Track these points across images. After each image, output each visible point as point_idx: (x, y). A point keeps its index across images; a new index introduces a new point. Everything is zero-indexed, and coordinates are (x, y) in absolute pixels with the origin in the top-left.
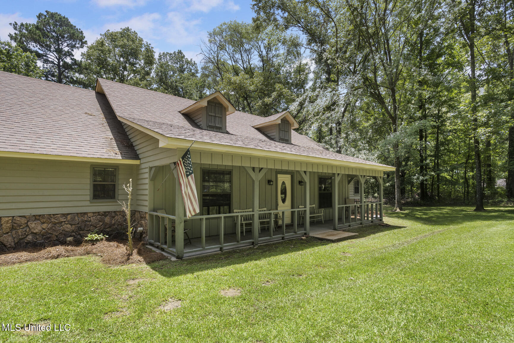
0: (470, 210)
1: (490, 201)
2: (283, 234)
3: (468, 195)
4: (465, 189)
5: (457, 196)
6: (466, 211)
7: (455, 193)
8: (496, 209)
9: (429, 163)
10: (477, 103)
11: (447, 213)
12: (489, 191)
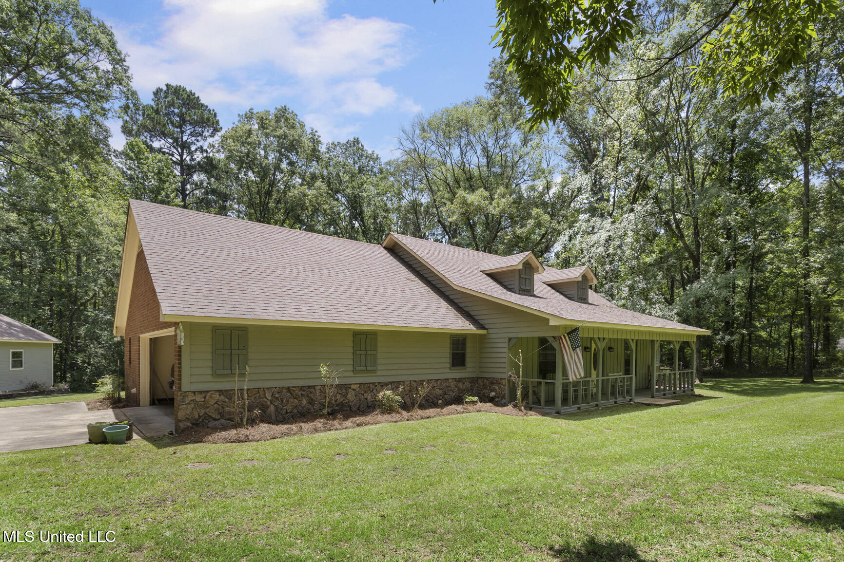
0: (796, 381)
1: (824, 370)
2: (616, 398)
3: (793, 363)
4: (789, 354)
5: (777, 363)
6: (789, 383)
7: (773, 359)
8: (831, 380)
9: (739, 317)
10: (810, 241)
11: (765, 386)
12: (824, 356)
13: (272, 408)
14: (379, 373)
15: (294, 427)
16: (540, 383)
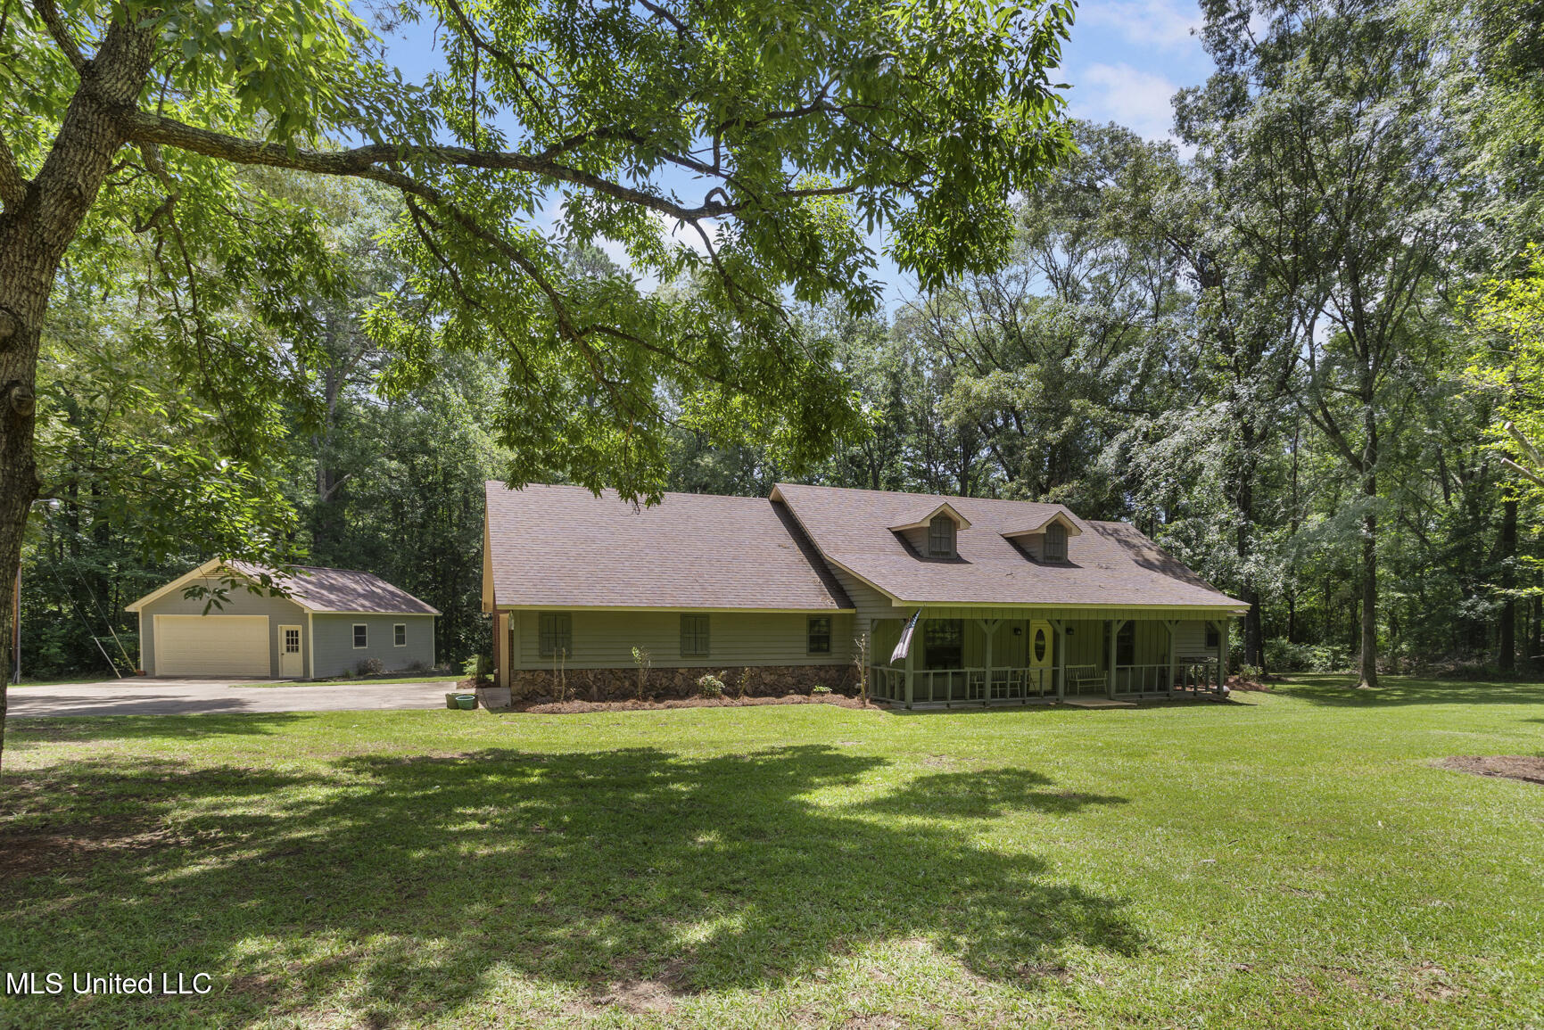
13: (595, 688)
14: (711, 657)
15: (604, 705)
16: (927, 675)
